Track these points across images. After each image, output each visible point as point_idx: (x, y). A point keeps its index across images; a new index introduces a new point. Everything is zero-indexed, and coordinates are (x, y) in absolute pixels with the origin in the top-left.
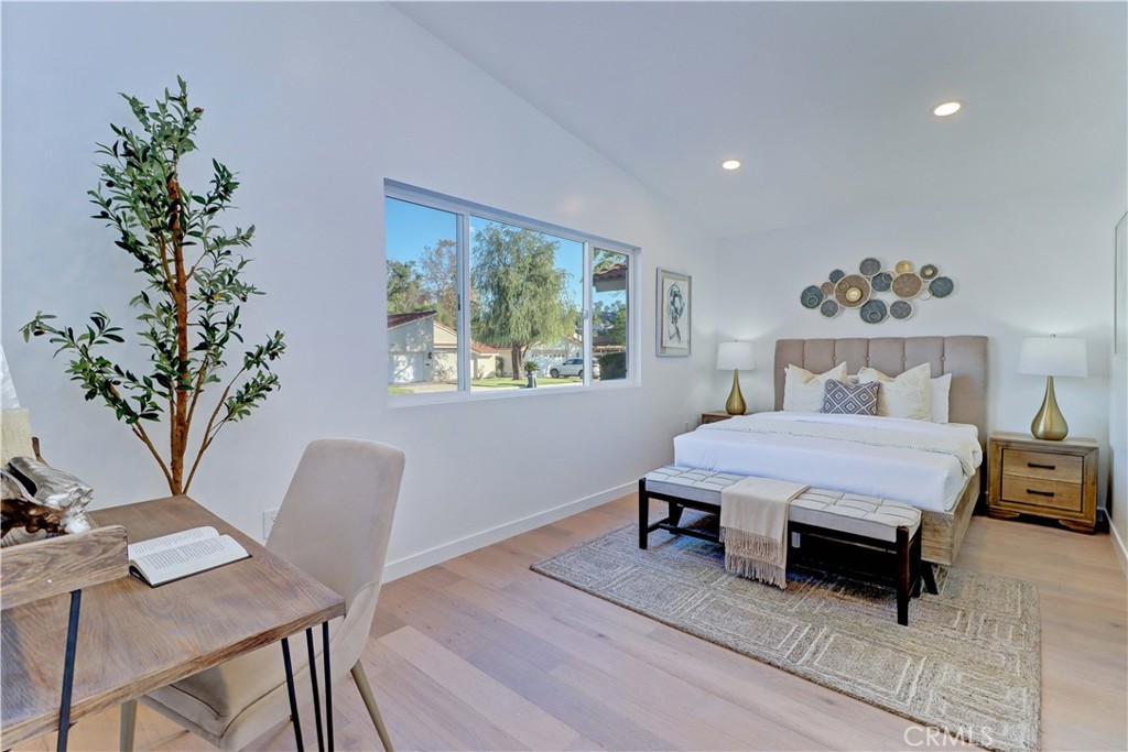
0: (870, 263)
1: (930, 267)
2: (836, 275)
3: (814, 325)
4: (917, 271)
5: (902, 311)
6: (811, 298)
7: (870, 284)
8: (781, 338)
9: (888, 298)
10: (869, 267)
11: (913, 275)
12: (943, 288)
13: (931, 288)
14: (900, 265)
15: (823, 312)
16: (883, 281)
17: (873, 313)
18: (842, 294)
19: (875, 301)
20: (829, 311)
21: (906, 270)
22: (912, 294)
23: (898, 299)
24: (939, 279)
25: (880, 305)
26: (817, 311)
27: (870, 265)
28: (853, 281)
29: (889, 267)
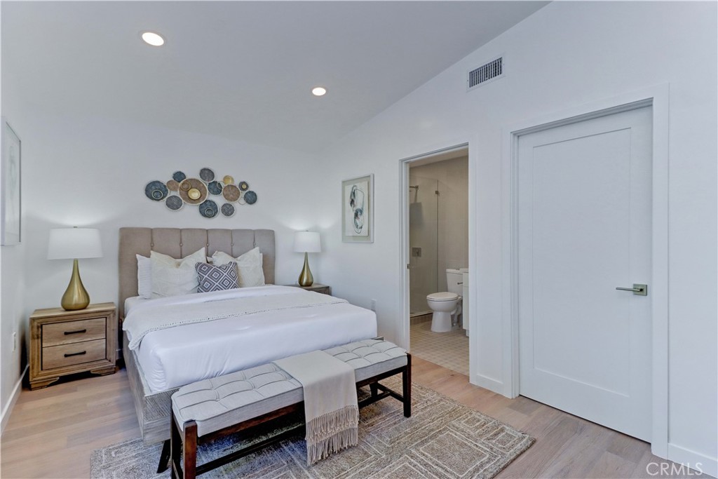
0: (207, 172)
1: (244, 183)
2: (179, 176)
3: (158, 216)
4: (237, 183)
5: (228, 211)
6: (155, 191)
7: (207, 187)
8: (124, 226)
9: (219, 200)
10: (206, 175)
11: (235, 187)
12: (251, 199)
13: (245, 197)
14: (226, 178)
15: (168, 205)
16: (216, 188)
17: (208, 210)
18: (186, 192)
19: (209, 201)
20: (174, 205)
21: (230, 182)
22: (235, 200)
23: (227, 202)
24: (250, 192)
25: (213, 205)
26: (162, 203)
27: (207, 173)
28: (194, 184)
29: (219, 178)
